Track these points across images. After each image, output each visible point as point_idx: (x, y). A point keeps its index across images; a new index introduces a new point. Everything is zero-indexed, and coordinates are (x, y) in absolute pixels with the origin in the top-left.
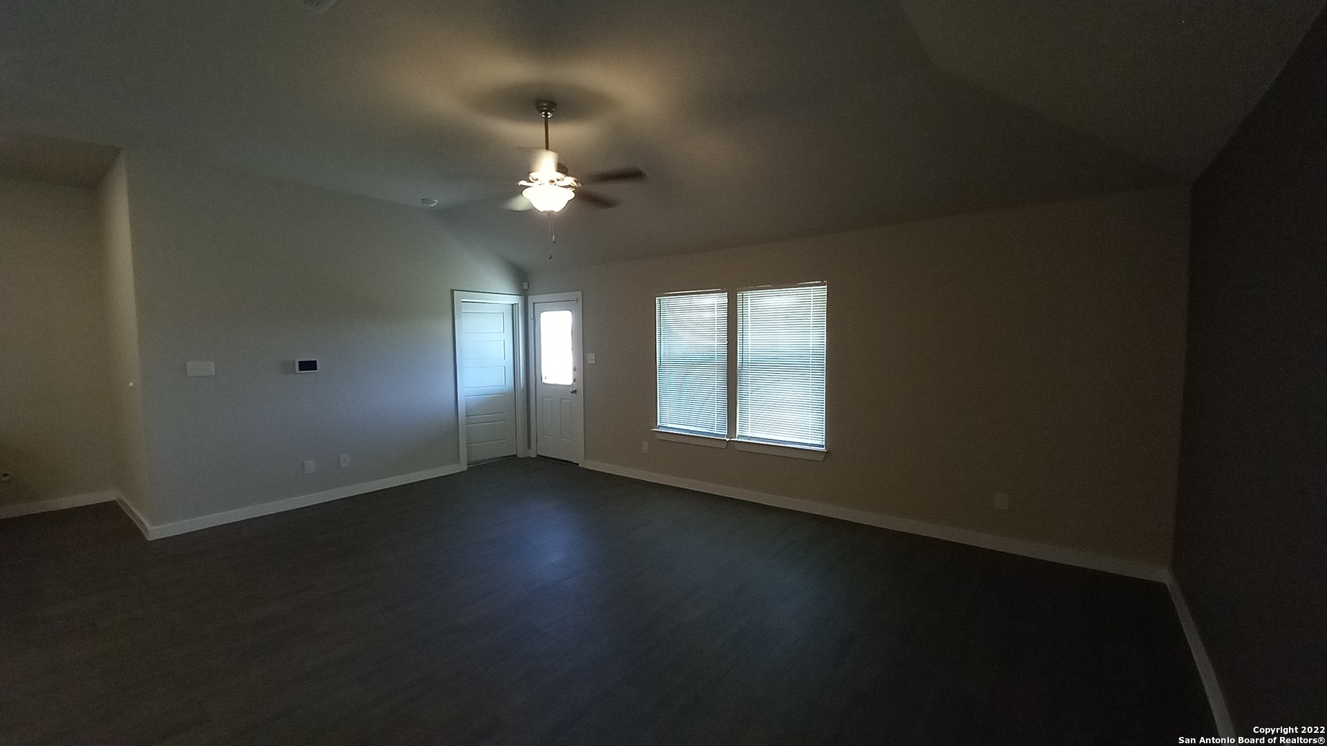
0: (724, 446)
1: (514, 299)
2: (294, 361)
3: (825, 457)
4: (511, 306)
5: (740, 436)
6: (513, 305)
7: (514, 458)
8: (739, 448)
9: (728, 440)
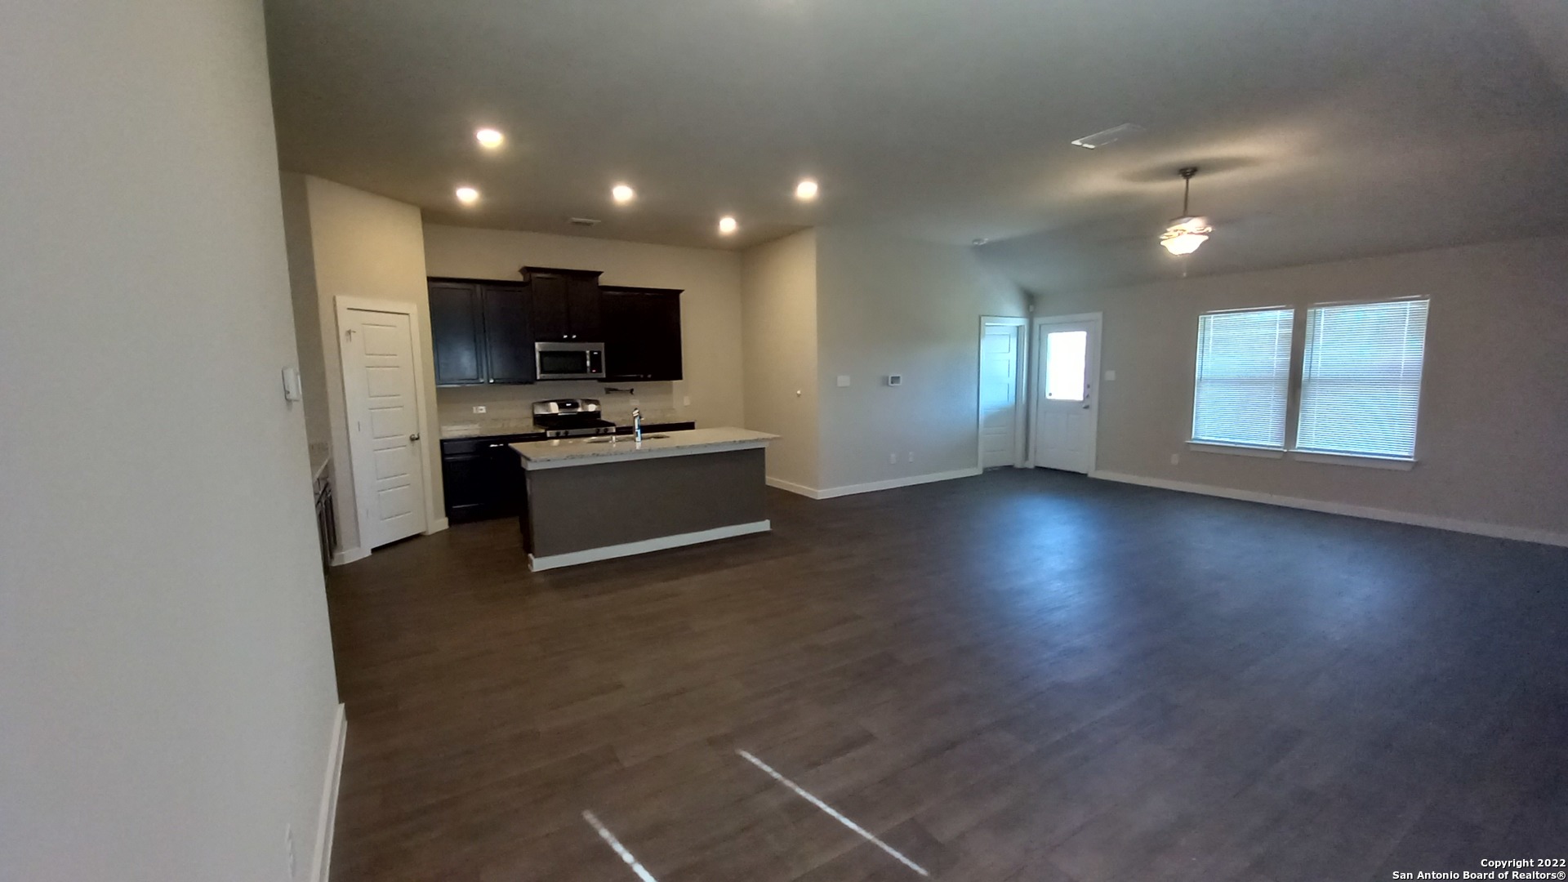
0: (1278, 456)
1: (1021, 321)
2: (888, 378)
3: (1413, 468)
4: (1016, 329)
5: (1299, 448)
6: (1018, 327)
7: (1010, 468)
8: (1298, 458)
9: (1285, 451)
